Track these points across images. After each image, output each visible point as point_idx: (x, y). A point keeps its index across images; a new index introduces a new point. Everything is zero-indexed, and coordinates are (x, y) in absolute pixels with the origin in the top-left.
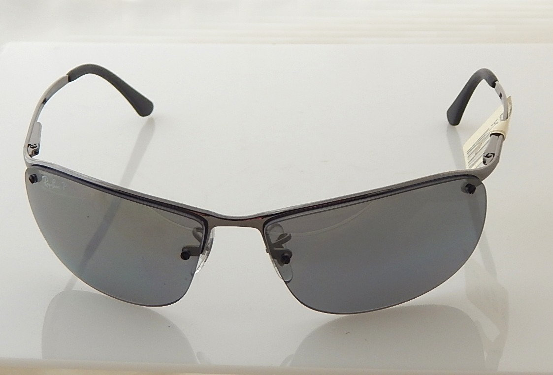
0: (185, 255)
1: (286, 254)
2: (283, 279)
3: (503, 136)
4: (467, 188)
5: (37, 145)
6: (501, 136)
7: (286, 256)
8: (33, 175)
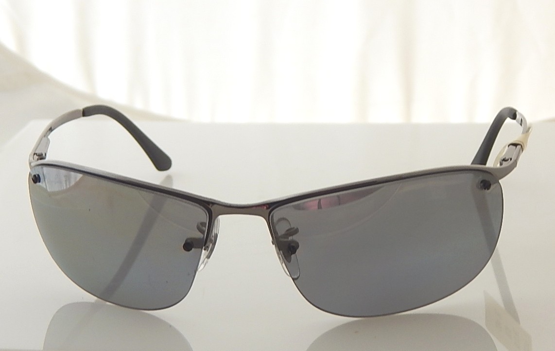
0: (189, 246)
1: (292, 244)
2: (291, 276)
3: (522, 147)
4: (482, 184)
5: (44, 155)
6: (519, 147)
7: (293, 247)
8: (37, 176)
